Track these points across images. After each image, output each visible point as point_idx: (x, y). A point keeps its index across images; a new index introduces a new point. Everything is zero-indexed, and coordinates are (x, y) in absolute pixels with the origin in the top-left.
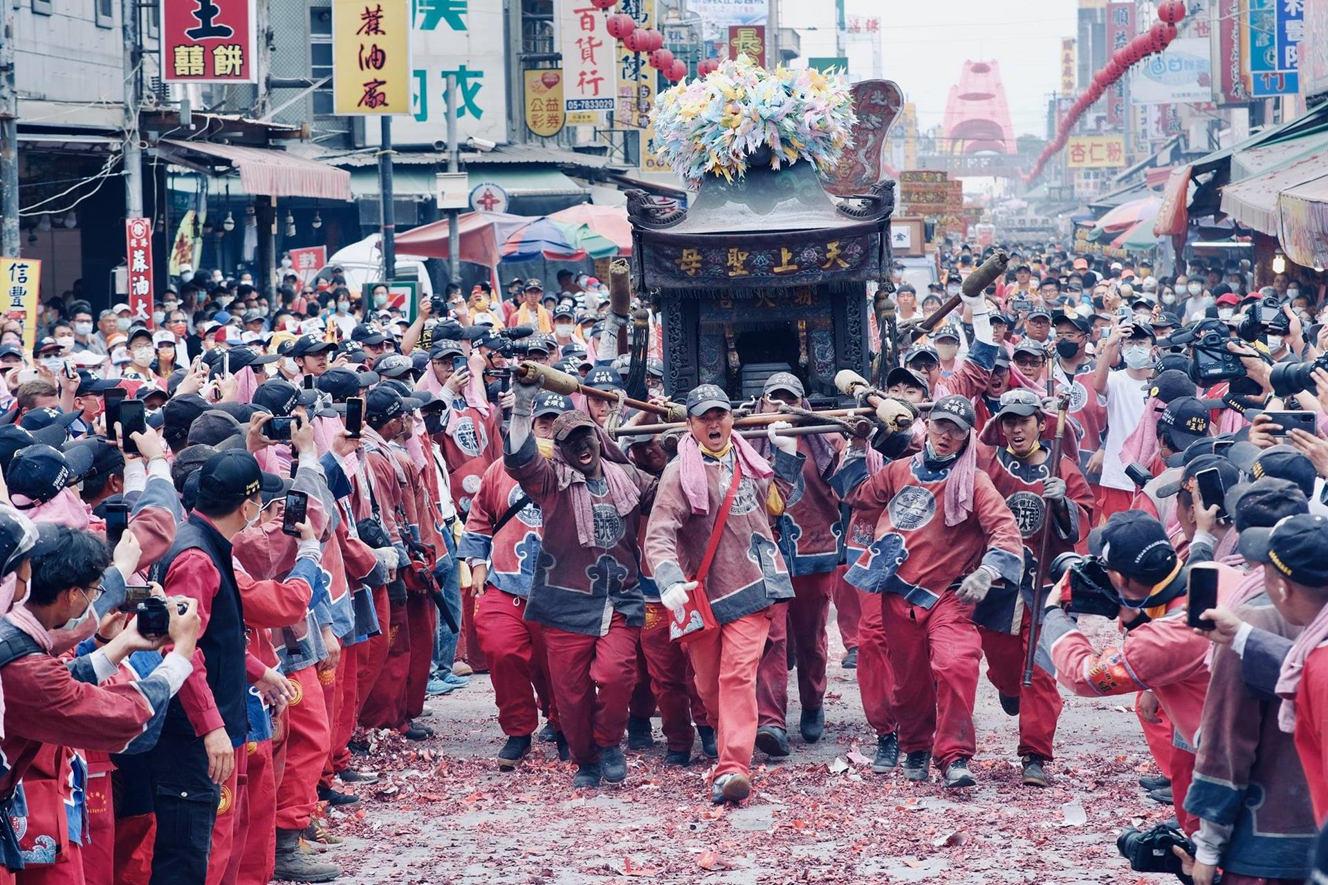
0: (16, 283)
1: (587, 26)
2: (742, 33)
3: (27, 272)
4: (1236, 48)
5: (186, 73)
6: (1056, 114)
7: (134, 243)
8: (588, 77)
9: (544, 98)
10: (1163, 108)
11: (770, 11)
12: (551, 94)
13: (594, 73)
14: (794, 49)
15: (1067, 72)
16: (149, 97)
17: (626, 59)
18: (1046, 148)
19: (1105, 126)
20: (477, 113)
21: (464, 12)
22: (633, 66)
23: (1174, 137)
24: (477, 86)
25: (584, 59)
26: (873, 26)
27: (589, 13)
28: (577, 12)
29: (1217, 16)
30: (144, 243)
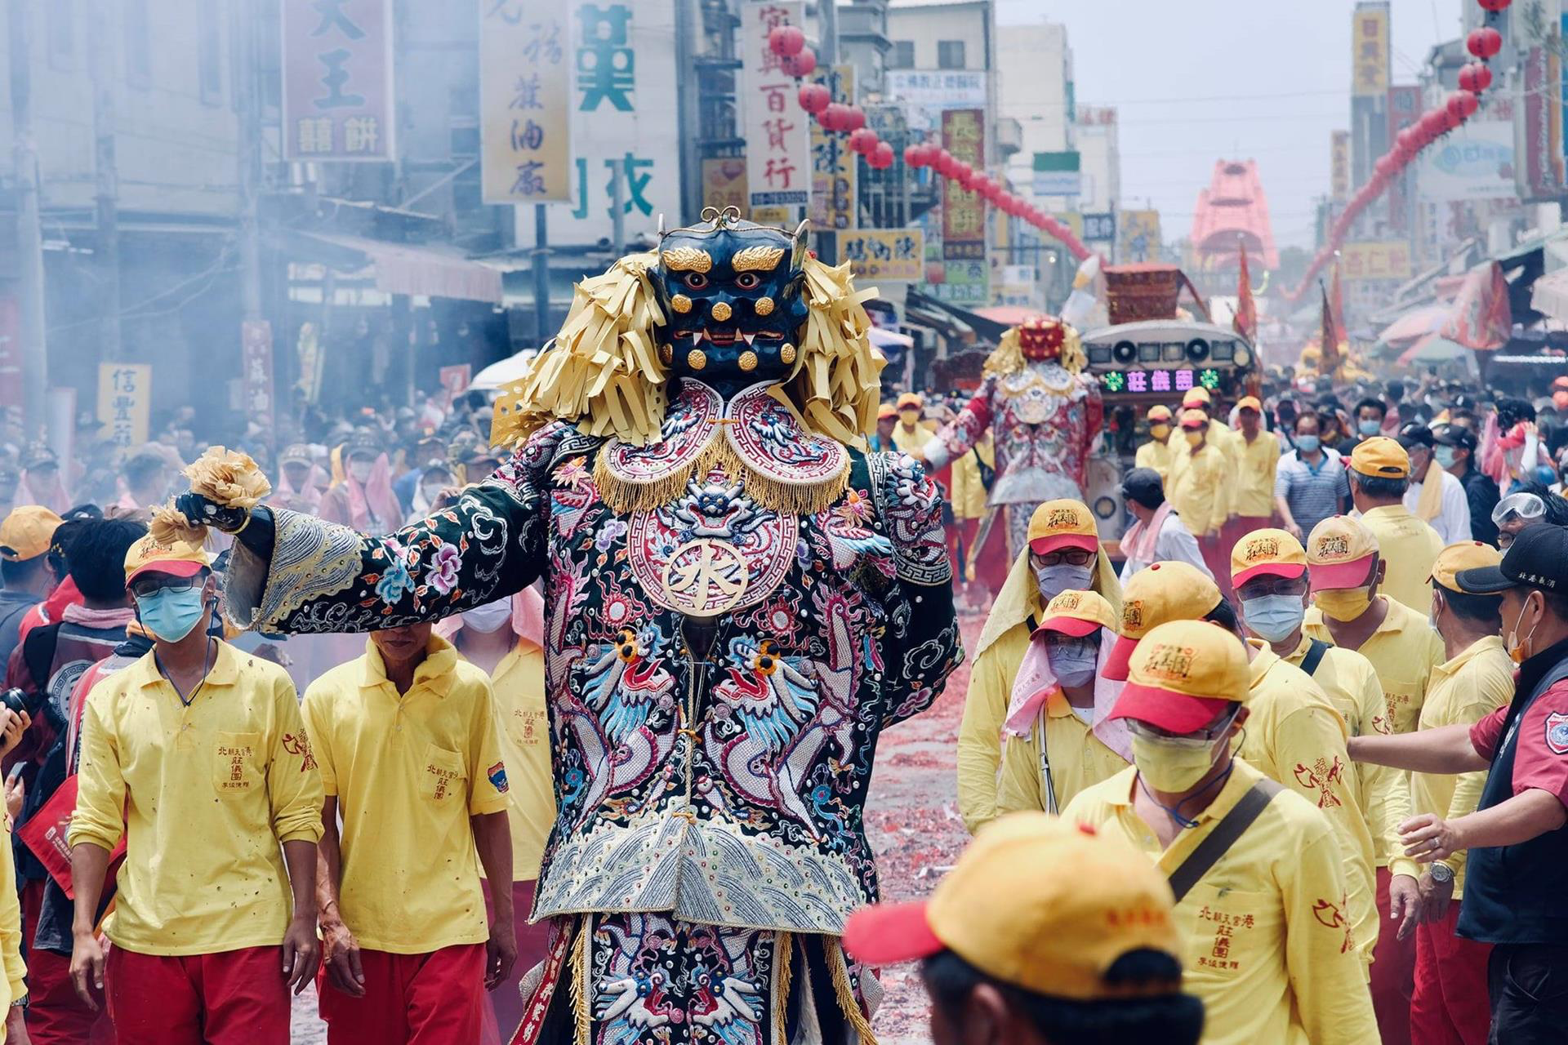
0: (122, 393)
1: (776, 106)
2: (957, 118)
3: (134, 379)
4: (1545, 131)
5: (312, 149)
6: (1326, 221)
7: (251, 350)
8: (778, 166)
9: (725, 190)
10: (1456, 206)
11: (988, 96)
12: (732, 186)
13: (784, 161)
14: (1017, 143)
15: (1339, 172)
16: (269, 179)
17: (820, 148)
18: (1316, 259)
19: (1386, 232)
20: (647, 209)
21: (631, 90)
22: (829, 156)
23: (1470, 241)
24: (646, 178)
25: (772, 144)
26: (1108, 117)
27: (779, 90)
28: (763, 89)
29: (1522, 93)
30: (263, 349)
